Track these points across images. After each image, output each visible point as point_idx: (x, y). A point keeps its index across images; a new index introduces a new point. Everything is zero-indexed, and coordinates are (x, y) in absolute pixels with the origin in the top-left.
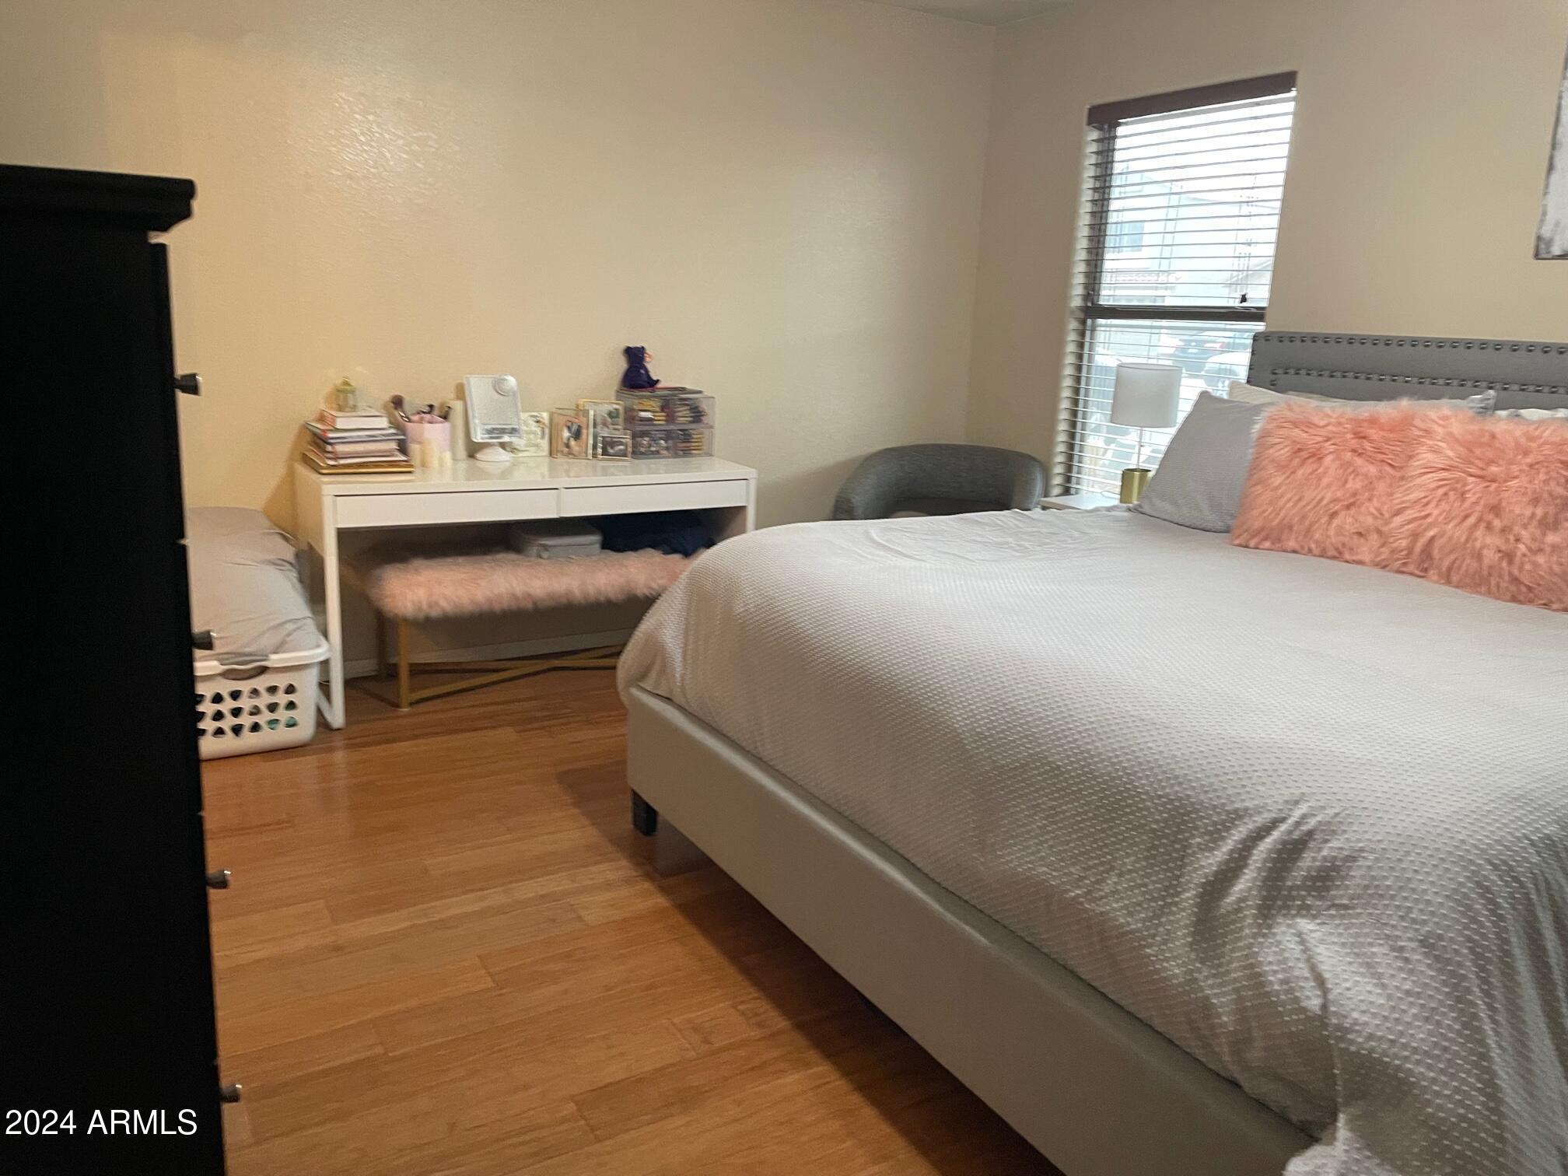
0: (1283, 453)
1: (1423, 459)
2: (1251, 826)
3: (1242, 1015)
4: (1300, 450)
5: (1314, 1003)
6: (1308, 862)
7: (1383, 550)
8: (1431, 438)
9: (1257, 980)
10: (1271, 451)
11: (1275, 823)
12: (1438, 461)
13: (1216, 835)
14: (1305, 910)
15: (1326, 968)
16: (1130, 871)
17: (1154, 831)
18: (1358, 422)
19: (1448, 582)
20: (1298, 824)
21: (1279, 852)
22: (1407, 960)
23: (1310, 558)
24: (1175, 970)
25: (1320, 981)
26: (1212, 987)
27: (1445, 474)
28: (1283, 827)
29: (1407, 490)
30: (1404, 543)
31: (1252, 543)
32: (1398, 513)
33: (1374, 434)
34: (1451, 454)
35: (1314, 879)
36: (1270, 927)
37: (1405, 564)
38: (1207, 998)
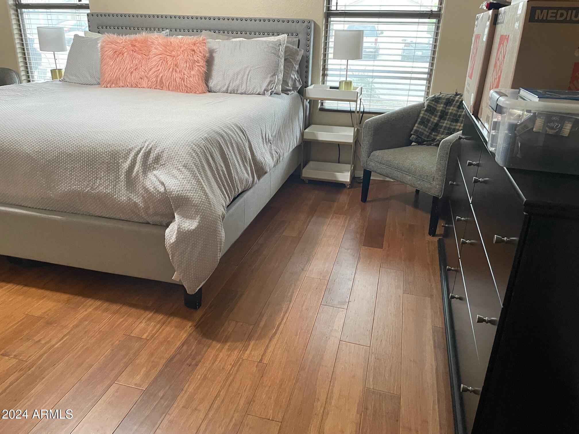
0: (111, 53)
1: (154, 51)
2: (135, 151)
3: (145, 201)
4: (116, 52)
5: (162, 190)
6: (152, 156)
7: (149, 82)
8: (155, 45)
9: (146, 190)
10: (106, 53)
11: (141, 149)
12: (157, 52)
13: (126, 157)
14: (154, 169)
15: (163, 180)
16: (103, 177)
17: (107, 162)
18: (132, 41)
19: (169, 90)
20: (147, 147)
21: (144, 156)
22: (181, 171)
23: (128, 88)
24: (124, 198)
25: (163, 184)
26: (135, 198)
27: (161, 56)
28: (143, 149)
29: (152, 62)
30: (154, 79)
31: (108, 86)
32: (151, 70)
33: (137, 44)
34: (161, 49)
35: (155, 160)
36: (147, 176)
37: (156, 86)
38: (135, 202)
